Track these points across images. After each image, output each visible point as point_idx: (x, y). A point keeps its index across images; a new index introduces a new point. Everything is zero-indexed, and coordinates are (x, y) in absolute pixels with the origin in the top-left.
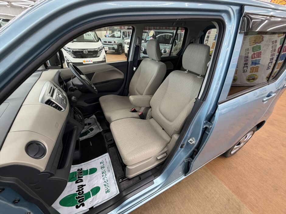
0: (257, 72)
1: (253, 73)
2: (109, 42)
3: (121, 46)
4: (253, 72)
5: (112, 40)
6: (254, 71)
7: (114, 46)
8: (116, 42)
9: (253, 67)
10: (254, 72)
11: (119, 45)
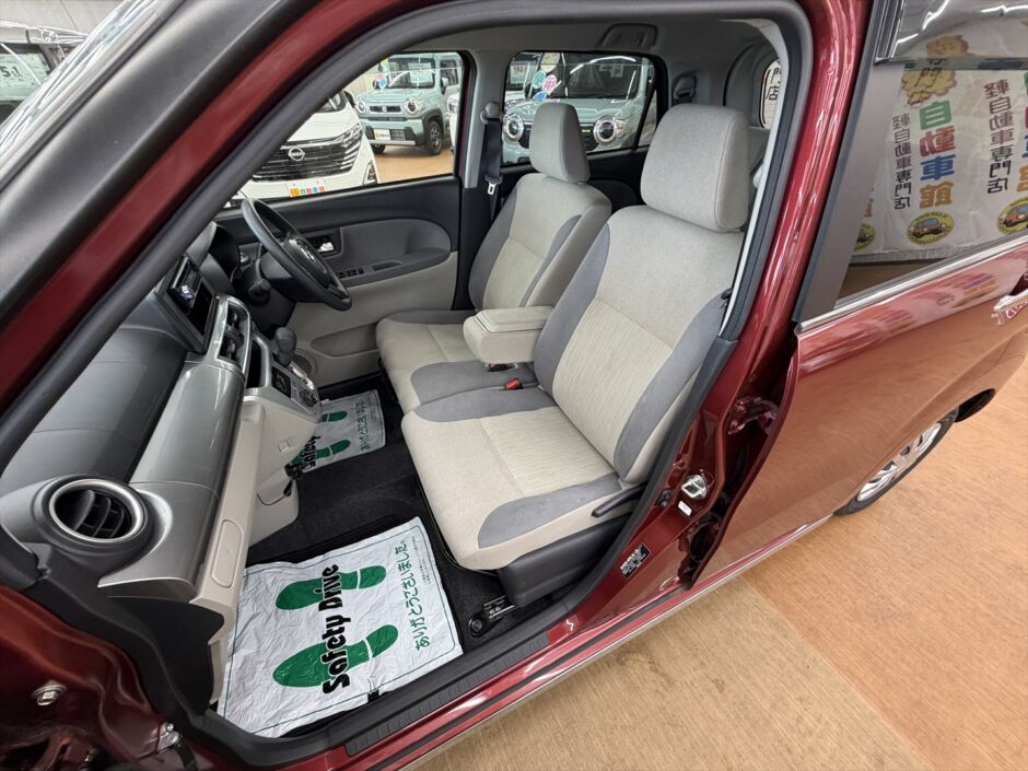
0: (948, 201)
1: (933, 209)
2: (390, 109)
3: (434, 119)
4: (930, 205)
5: (401, 98)
6: (935, 201)
7: (409, 123)
8: (418, 108)
9: (928, 187)
10: (937, 204)
11: (430, 120)
